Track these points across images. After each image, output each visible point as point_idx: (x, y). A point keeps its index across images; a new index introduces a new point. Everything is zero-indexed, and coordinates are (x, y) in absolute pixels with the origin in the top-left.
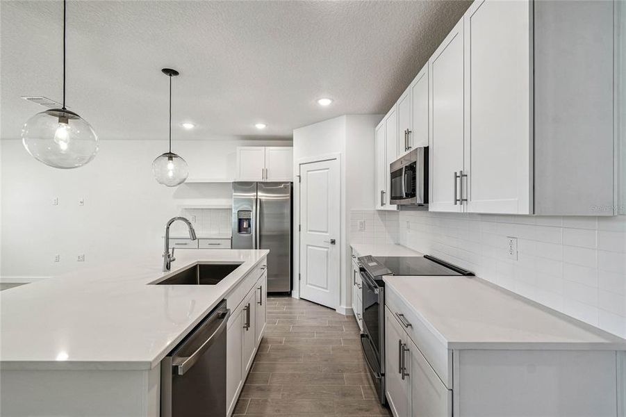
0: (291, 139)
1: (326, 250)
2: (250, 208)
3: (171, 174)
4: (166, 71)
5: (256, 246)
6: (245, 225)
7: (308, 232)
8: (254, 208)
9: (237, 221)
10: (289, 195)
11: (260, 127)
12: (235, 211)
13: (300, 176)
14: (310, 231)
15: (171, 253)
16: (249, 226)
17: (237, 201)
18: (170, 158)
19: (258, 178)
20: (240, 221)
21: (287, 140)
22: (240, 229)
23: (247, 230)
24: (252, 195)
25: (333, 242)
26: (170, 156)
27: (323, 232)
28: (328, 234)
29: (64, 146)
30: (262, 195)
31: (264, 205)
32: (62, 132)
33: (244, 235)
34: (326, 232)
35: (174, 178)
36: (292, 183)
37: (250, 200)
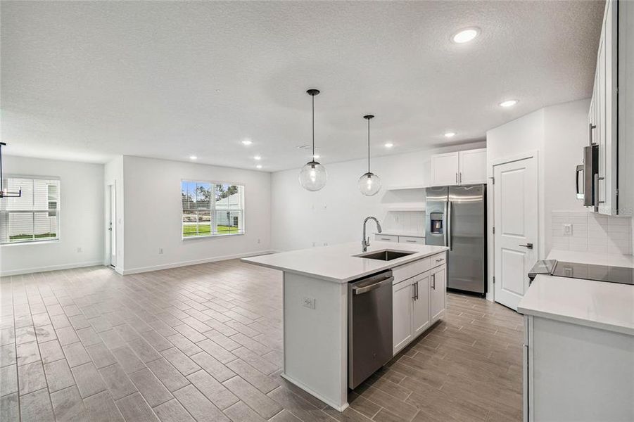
0: (484, 140)
1: (523, 254)
2: (441, 211)
3: (369, 188)
4: (365, 117)
5: (447, 243)
6: (438, 226)
7: (503, 235)
8: (445, 210)
9: (429, 223)
10: (482, 196)
11: (450, 135)
12: (428, 213)
13: (493, 178)
14: (505, 234)
15: (367, 240)
16: (441, 227)
17: (429, 204)
18: (369, 176)
19: (452, 182)
20: (433, 222)
21: (480, 142)
22: (432, 230)
23: (440, 230)
24: (443, 198)
25: (530, 246)
26: (369, 175)
27: (519, 235)
28: (524, 238)
29: (313, 180)
30: (454, 198)
31: (455, 207)
32: (313, 173)
33: (436, 235)
34: (522, 236)
35: (372, 190)
36: (486, 185)
37: (441, 203)
